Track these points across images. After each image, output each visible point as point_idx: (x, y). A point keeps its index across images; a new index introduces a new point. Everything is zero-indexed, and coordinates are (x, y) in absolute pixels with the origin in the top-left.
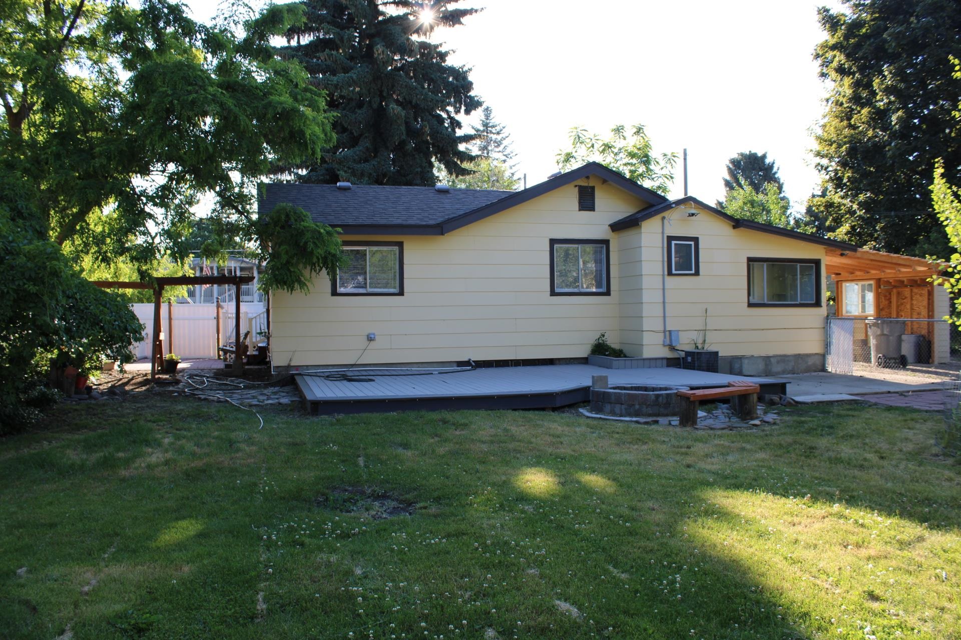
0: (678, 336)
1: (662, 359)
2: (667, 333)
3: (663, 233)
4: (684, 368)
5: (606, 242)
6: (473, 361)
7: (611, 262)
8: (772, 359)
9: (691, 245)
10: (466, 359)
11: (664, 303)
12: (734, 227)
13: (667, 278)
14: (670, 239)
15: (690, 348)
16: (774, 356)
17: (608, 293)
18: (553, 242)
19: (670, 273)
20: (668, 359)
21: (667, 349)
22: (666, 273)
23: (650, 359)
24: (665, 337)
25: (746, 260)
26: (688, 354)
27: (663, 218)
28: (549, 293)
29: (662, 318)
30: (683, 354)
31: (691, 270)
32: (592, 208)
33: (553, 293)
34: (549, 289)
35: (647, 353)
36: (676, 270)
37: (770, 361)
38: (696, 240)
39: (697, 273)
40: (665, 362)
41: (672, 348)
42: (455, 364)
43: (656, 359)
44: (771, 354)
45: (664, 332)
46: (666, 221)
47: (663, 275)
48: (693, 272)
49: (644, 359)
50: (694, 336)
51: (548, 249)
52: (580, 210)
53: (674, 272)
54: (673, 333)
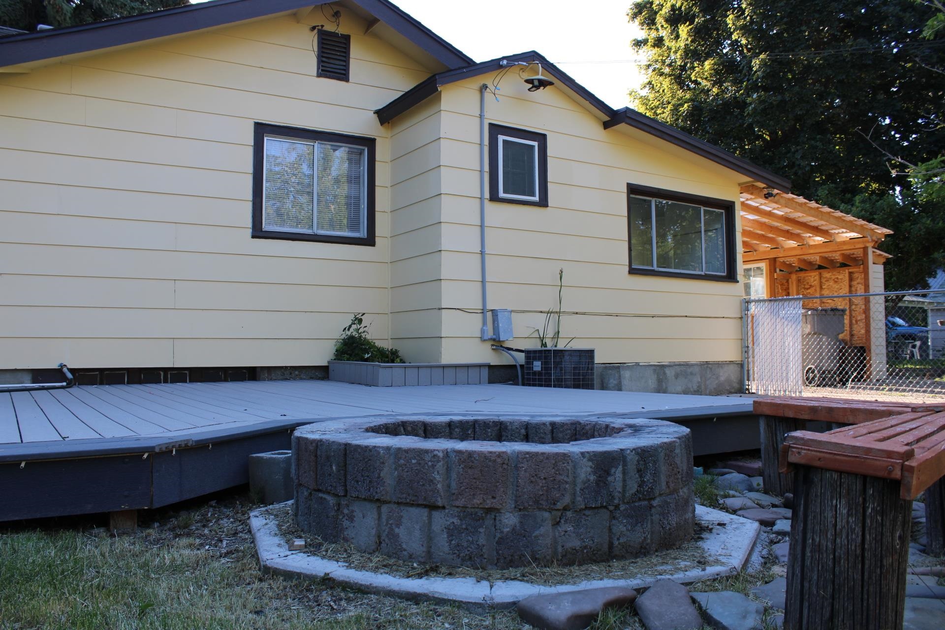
0: (509, 320)
1: (480, 366)
2: (489, 314)
3: (481, 116)
4: (523, 385)
5: (370, 143)
6: (72, 371)
7: (378, 182)
8: (668, 371)
9: (533, 147)
10: (54, 365)
11: (482, 253)
12: (606, 125)
13: (490, 206)
14: (496, 130)
15: (534, 345)
16: (671, 365)
17: (370, 241)
18: (262, 130)
19: (494, 197)
20: (490, 367)
21: (488, 346)
22: (487, 195)
23: (456, 367)
24: (484, 323)
25: (625, 189)
26: (531, 355)
27: (485, 87)
28: (249, 232)
29: (479, 286)
30: (521, 358)
31: (533, 195)
32: (342, 75)
33: (258, 232)
34: (249, 223)
35: (451, 354)
36: (505, 192)
37: (665, 373)
38: (542, 138)
39: (543, 203)
40: (485, 372)
41: (498, 345)
42: (28, 377)
43: (468, 366)
44: (666, 361)
45: (483, 312)
46: (488, 95)
47: (481, 199)
48: (536, 199)
49: (444, 367)
50: (539, 322)
51: (251, 142)
52: (319, 75)
53: (502, 194)
54: (500, 315)
